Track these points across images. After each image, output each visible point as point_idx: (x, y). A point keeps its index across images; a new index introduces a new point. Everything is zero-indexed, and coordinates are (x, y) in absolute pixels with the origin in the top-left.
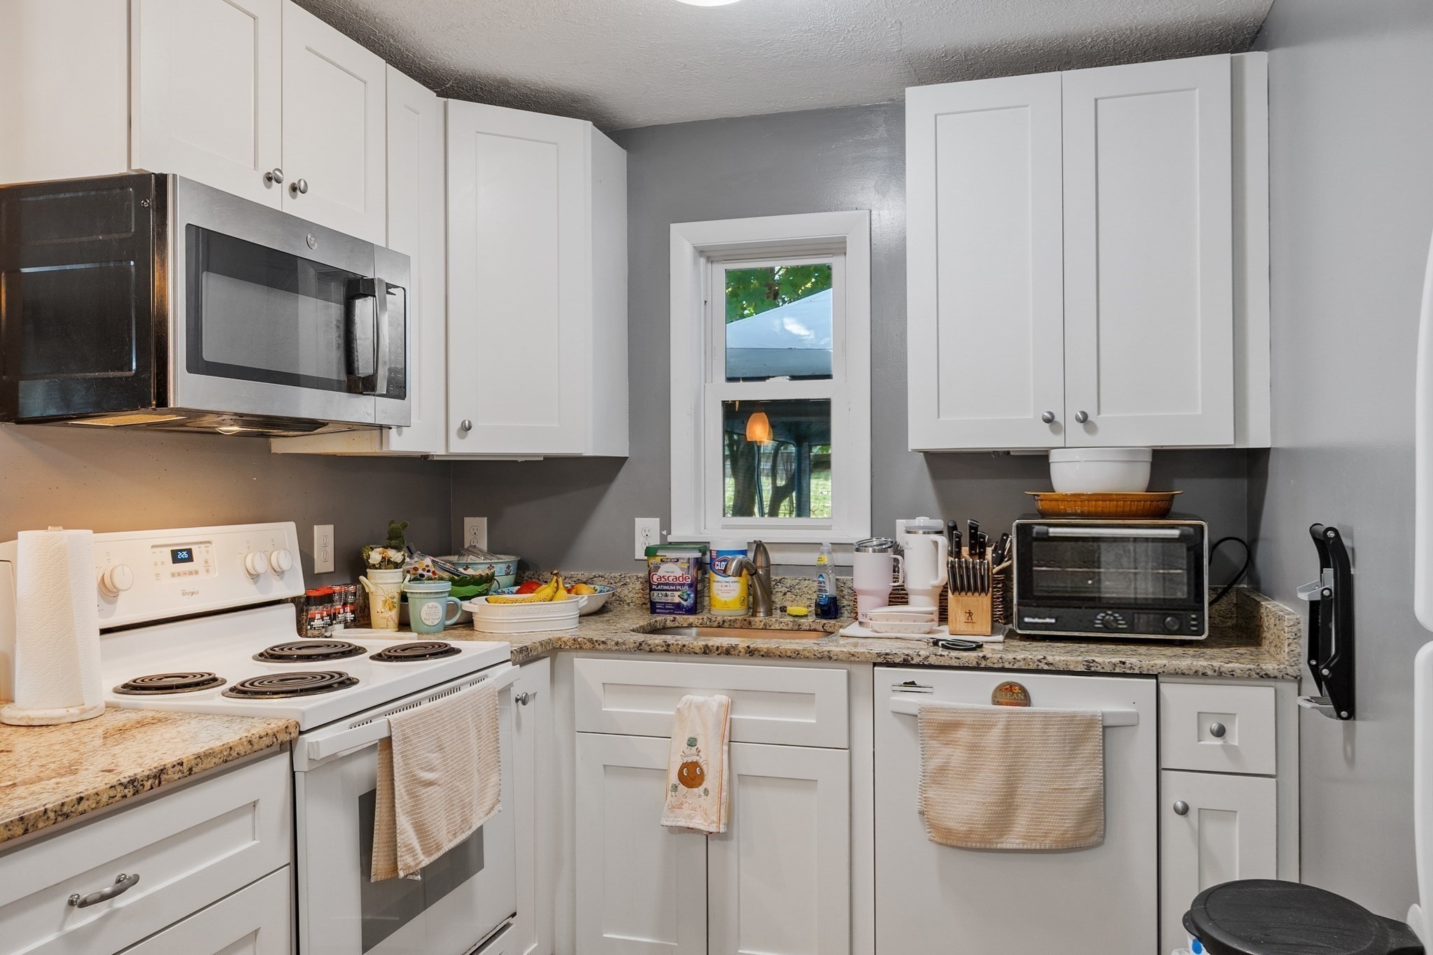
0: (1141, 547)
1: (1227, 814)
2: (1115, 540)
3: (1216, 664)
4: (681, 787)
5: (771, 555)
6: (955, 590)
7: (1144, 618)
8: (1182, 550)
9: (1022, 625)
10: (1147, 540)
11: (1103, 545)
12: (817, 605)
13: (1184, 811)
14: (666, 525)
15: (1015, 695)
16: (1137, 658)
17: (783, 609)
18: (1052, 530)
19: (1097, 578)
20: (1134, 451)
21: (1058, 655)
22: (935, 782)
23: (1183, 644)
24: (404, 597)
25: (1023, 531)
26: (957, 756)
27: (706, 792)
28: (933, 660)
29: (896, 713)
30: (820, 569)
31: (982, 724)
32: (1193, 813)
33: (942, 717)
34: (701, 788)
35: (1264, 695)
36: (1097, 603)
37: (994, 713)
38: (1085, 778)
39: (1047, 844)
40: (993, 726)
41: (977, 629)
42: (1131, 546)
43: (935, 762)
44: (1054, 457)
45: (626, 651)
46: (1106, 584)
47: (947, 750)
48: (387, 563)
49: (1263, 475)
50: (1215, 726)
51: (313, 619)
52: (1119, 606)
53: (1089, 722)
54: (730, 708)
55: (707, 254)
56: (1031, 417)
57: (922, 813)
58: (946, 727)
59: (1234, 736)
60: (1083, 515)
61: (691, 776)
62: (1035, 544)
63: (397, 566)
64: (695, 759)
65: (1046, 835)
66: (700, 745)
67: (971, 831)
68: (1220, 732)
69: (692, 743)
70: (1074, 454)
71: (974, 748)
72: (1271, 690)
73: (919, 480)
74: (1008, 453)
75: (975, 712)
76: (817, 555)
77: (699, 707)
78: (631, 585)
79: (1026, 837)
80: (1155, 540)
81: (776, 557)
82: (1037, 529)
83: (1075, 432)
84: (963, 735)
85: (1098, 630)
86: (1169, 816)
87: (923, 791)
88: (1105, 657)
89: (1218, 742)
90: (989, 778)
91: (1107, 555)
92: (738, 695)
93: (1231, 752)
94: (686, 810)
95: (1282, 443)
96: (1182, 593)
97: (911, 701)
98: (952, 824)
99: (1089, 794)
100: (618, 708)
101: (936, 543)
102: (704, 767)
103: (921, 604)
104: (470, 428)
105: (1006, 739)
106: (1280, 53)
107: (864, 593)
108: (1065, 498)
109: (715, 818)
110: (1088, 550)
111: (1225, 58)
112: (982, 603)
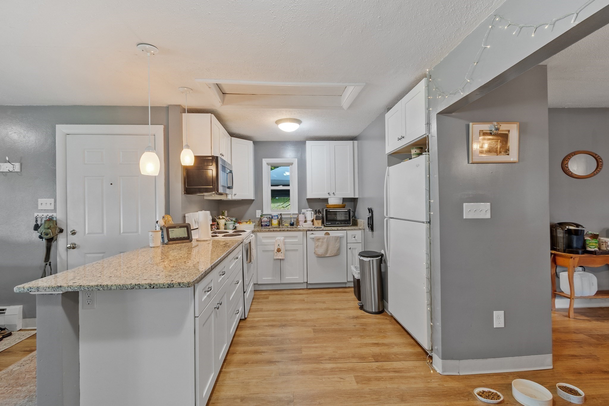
0: (342, 212)
1: (355, 249)
2: (339, 211)
3: (354, 228)
4: (277, 252)
5: (282, 216)
6: (316, 219)
7: (343, 222)
8: (348, 212)
9: (326, 224)
10: (343, 211)
11: (337, 212)
12: (290, 224)
13: (350, 249)
14: (262, 211)
15: (327, 234)
16: (344, 228)
17: (284, 225)
18: (330, 210)
19: (336, 217)
20: (341, 198)
21: (333, 228)
22: (317, 248)
23: (348, 226)
24: (225, 224)
25: (326, 210)
26: (320, 243)
27: (281, 253)
28: (316, 230)
29: (310, 238)
30: (291, 218)
31: (324, 238)
32: (351, 249)
33: (318, 238)
34: (280, 252)
35: (360, 232)
36: (336, 221)
37: (325, 237)
38: (337, 245)
39: (333, 255)
40: (325, 238)
41: (319, 225)
42: (341, 212)
43: (317, 245)
44: (329, 199)
45: (266, 231)
46: (338, 218)
47: (319, 243)
48: (223, 218)
49: (357, 201)
50: (354, 236)
51: (213, 228)
52: (339, 221)
53: (338, 237)
54: (284, 239)
55: (268, 164)
56: (326, 193)
57: (314, 253)
58: (318, 239)
59: (356, 238)
60: (333, 208)
61: (279, 250)
62: (328, 212)
63: (224, 219)
64: (279, 248)
65: (332, 254)
66: (280, 245)
67: (322, 254)
68: (355, 237)
69: (279, 245)
70: (332, 199)
71: (322, 242)
72: (361, 231)
73: (305, 203)
74: (320, 198)
75: (323, 237)
76: (290, 216)
77: (279, 239)
78: (256, 222)
79: (330, 254)
80: (344, 211)
81: (283, 216)
82: (328, 210)
83: (332, 195)
84: (321, 240)
85: (337, 225)
86: (348, 249)
87: (315, 249)
88: (340, 228)
89: (354, 239)
90: (324, 246)
91: (338, 213)
92: (286, 237)
93: (356, 240)
94: (278, 256)
95: (360, 197)
96: (348, 219)
97: (313, 236)
98: (319, 254)
99: (338, 247)
100: (265, 241)
101: (312, 213)
102: (281, 249)
103: (309, 223)
104: (236, 195)
105: (327, 240)
106: (359, 141)
107: (300, 221)
108: (330, 205)
109: (283, 256)
110: (335, 213)
111: (352, 141)
112: (320, 221)
